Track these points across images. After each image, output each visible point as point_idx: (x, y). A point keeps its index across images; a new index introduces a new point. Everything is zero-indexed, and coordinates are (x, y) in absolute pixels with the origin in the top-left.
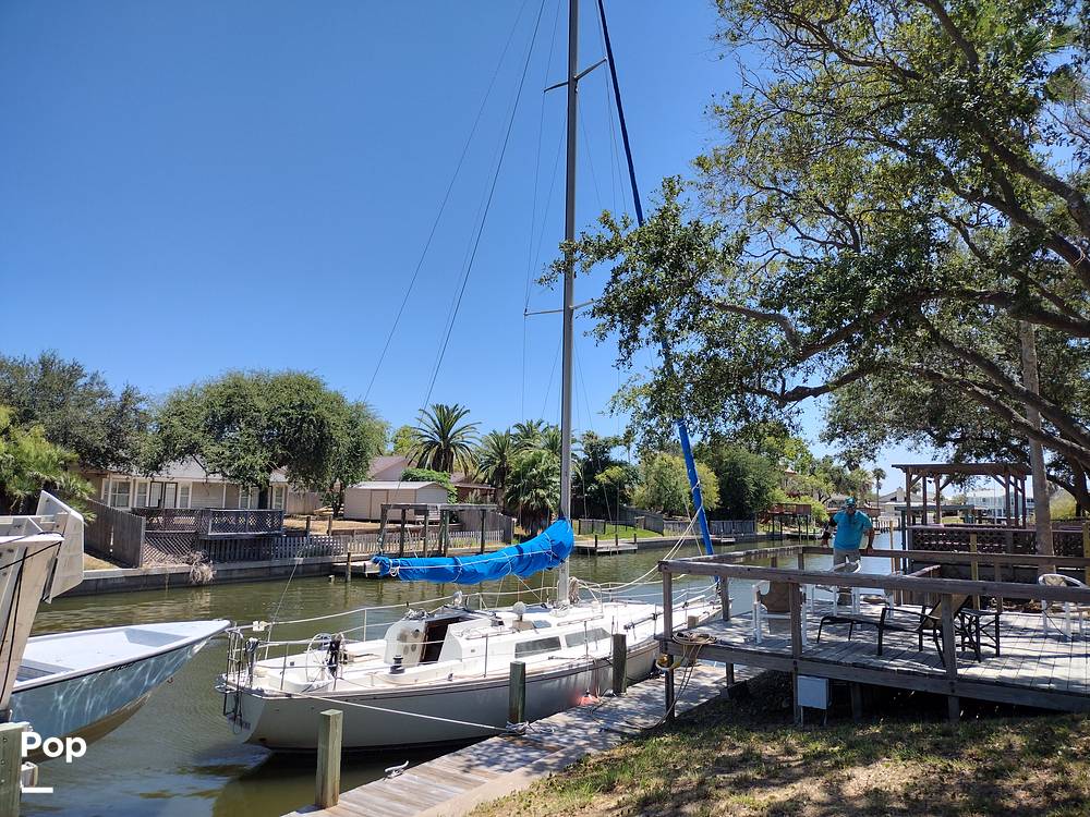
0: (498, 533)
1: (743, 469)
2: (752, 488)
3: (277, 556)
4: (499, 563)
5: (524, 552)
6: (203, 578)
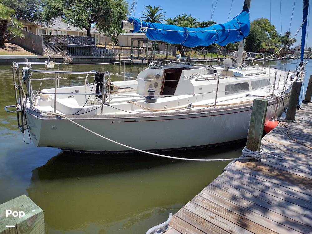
0: (171, 53)
3: (94, 55)
4: (211, 34)
5: (225, 28)
6: (68, 60)
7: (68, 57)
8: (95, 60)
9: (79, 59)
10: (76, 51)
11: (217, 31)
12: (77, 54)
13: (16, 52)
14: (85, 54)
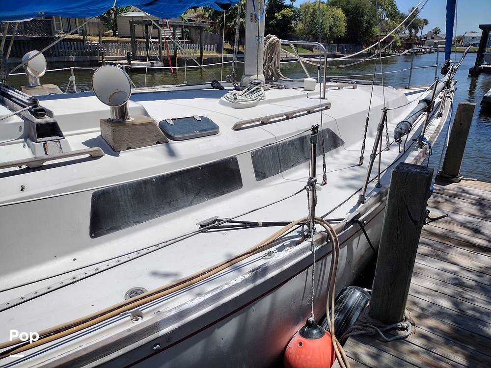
0: (213, 46)
1: (362, 12)
2: (365, 25)
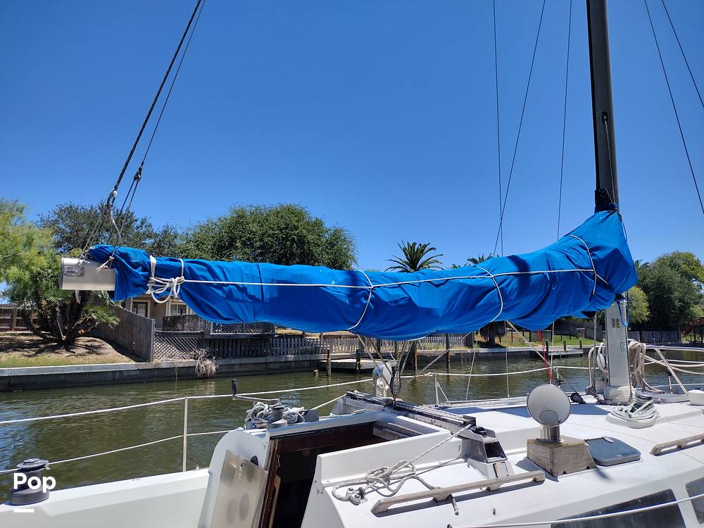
1: (670, 288)
3: (273, 354)
4: (472, 289)
5: (531, 267)
6: (207, 371)
7: (208, 362)
8: (272, 366)
9: (234, 365)
10: (230, 348)
11: (500, 279)
12: (232, 354)
13: (93, 357)
14: (251, 353)
